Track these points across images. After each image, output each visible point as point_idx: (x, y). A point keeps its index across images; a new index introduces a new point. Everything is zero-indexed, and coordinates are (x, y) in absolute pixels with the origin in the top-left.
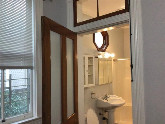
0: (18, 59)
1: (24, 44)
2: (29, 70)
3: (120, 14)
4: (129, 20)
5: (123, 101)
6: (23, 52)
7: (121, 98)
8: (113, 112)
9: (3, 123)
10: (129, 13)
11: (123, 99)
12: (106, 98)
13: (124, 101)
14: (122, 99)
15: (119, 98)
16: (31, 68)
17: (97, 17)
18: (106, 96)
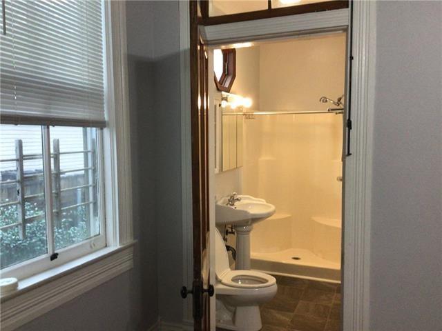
0: (72, 100)
1: (88, 60)
2: (88, 129)
3: (328, 10)
4: (348, 26)
5: (270, 207)
6: (87, 82)
7: (263, 202)
8: (249, 231)
9: (54, 261)
10: (350, 11)
11: (267, 202)
12: (232, 200)
13: (272, 208)
14: (265, 203)
15: (259, 201)
16: (100, 125)
17: (267, 8)
18: (232, 197)
